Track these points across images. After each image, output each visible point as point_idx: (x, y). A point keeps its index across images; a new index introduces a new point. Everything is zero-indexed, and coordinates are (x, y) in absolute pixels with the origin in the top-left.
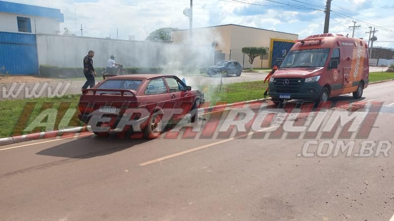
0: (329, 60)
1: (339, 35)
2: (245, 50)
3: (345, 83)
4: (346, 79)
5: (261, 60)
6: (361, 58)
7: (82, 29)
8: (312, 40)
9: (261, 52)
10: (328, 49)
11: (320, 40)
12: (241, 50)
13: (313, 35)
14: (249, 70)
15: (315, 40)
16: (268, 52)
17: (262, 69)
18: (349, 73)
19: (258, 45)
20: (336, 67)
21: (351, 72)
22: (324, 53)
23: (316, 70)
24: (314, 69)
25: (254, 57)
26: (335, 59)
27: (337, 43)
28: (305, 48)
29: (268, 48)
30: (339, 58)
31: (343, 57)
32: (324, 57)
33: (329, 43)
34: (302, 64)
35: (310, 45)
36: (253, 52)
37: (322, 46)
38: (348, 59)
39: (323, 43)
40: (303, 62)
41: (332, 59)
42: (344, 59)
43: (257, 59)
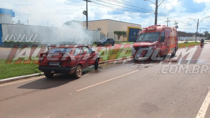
0: (160, 38)
1: (164, 26)
2: (115, 33)
3: (168, 49)
4: (168, 47)
5: (123, 38)
6: (174, 37)
7: (28, 21)
8: (151, 28)
9: (123, 33)
10: (159, 32)
11: (155, 28)
12: (113, 33)
13: (151, 25)
14: (118, 43)
15: (153, 28)
16: (127, 33)
17: (124, 42)
18: (169, 44)
19: (122, 30)
20: (163, 41)
21: (170, 43)
22: (157, 34)
23: (154, 43)
24: (154, 42)
25: (120, 36)
26: (163, 37)
27: (163, 29)
28: (148, 32)
29: (127, 32)
30: (164, 37)
31: (167, 36)
32: (157, 36)
33: (159, 29)
34: (147, 40)
35: (150, 30)
36: (119, 34)
37: (156, 31)
38: (169, 37)
39: (157, 29)
40: (147, 39)
41: (161, 37)
42: (167, 37)
43: (122, 37)
